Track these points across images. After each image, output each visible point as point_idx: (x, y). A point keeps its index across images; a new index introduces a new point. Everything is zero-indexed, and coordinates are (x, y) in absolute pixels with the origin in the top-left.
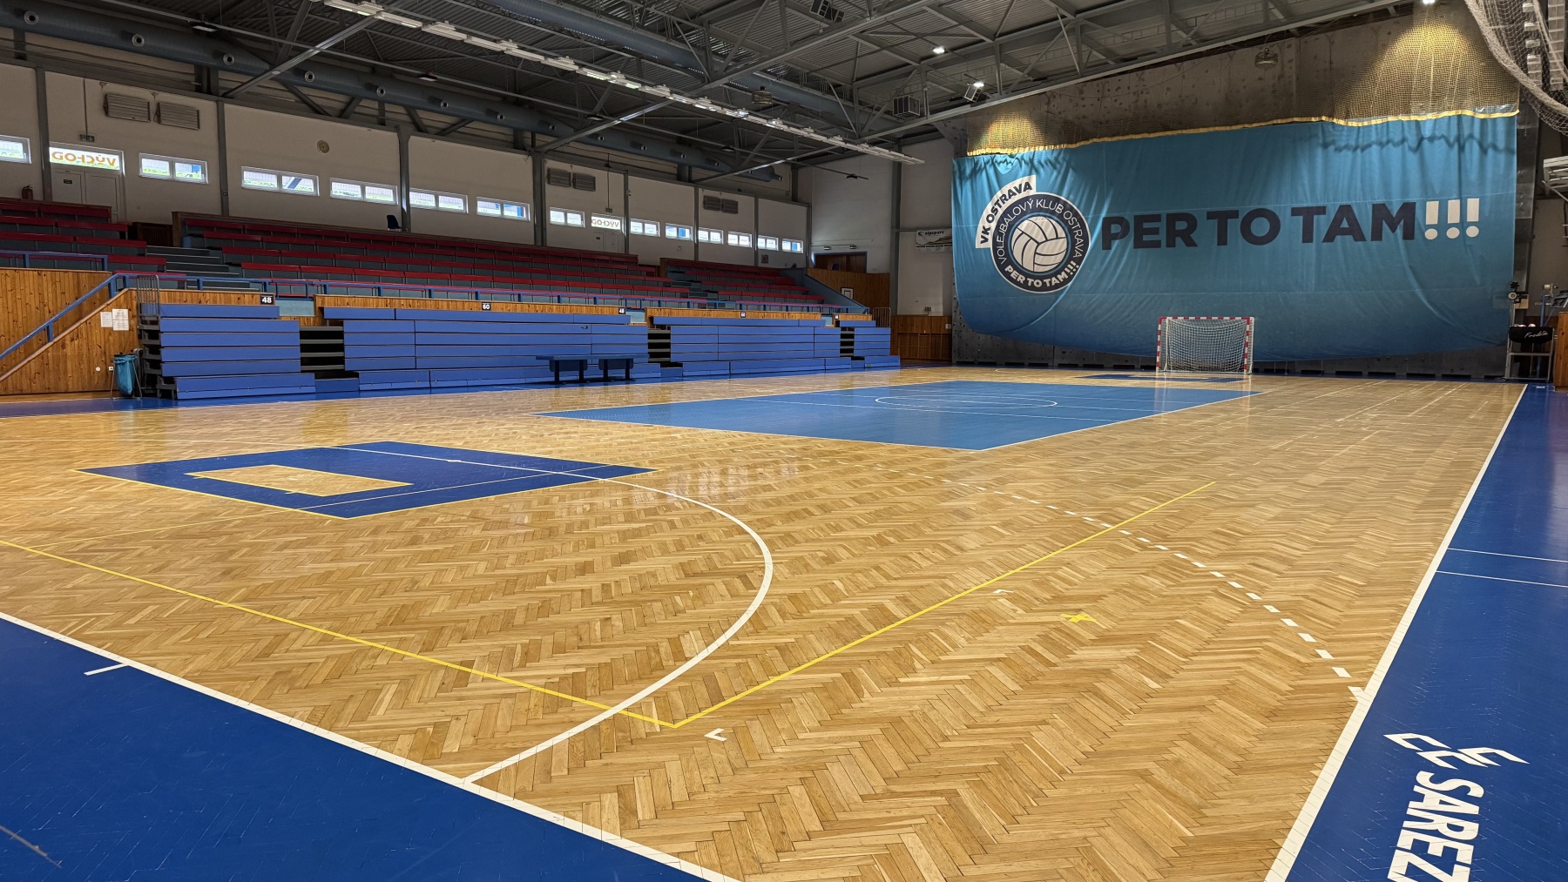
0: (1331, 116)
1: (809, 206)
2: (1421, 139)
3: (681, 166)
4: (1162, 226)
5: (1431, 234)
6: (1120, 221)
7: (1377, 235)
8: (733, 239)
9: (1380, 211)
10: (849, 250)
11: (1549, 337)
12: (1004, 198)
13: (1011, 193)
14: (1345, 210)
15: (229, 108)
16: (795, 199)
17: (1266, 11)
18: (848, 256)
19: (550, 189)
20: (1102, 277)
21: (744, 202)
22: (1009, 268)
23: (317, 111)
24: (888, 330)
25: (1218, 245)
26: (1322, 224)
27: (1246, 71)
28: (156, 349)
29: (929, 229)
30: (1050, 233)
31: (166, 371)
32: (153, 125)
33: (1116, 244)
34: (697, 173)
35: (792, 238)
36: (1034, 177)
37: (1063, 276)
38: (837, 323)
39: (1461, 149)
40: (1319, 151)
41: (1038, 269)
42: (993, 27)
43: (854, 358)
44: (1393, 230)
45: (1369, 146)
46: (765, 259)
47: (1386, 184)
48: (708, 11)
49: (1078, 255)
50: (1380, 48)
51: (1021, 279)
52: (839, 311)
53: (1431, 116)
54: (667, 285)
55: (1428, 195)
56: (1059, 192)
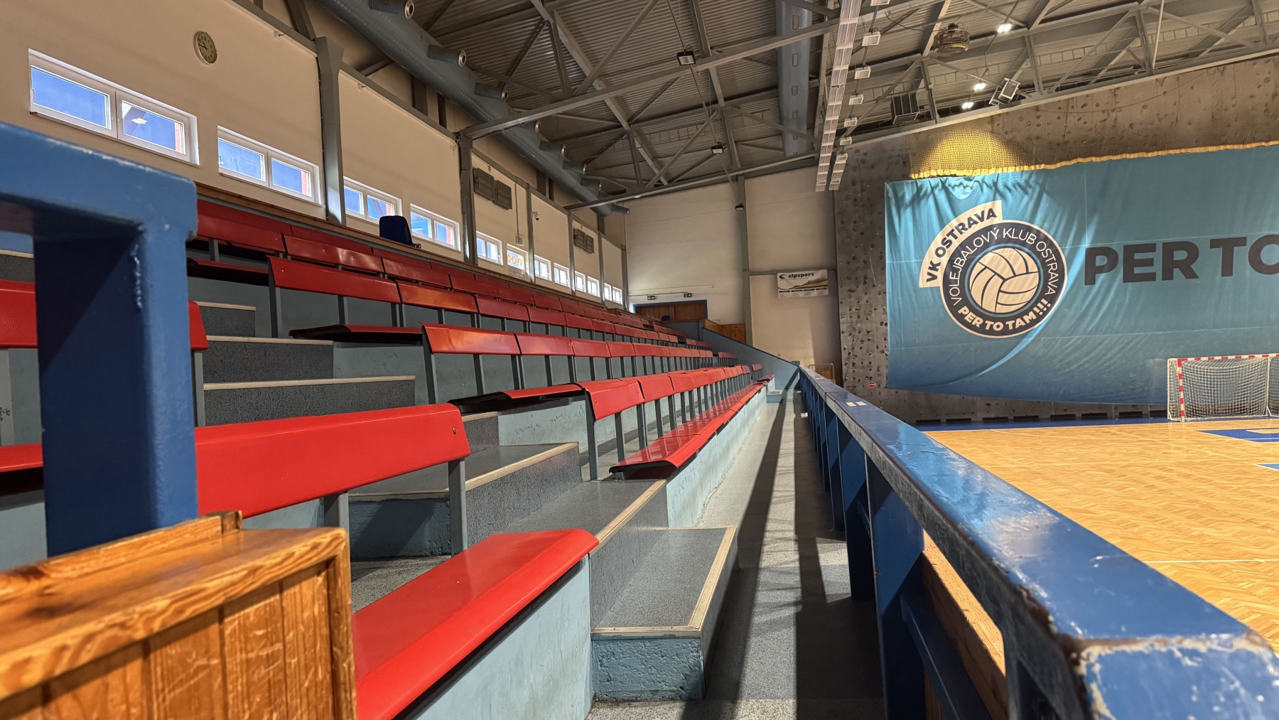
1: (624, 249)
4: (1158, 256)
6: (1107, 251)
10: (682, 299)
12: (962, 227)
13: (971, 222)
19: (477, 202)
20: (1082, 316)
21: (594, 238)
22: (964, 310)
25: (1223, 275)
29: (794, 272)
30: (1019, 267)
33: (1101, 278)
35: (612, 284)
37: (1029, 317)
41: (1001, 309)
49: (1051, 291)
51: (978, 322)
56: (1032, 220)
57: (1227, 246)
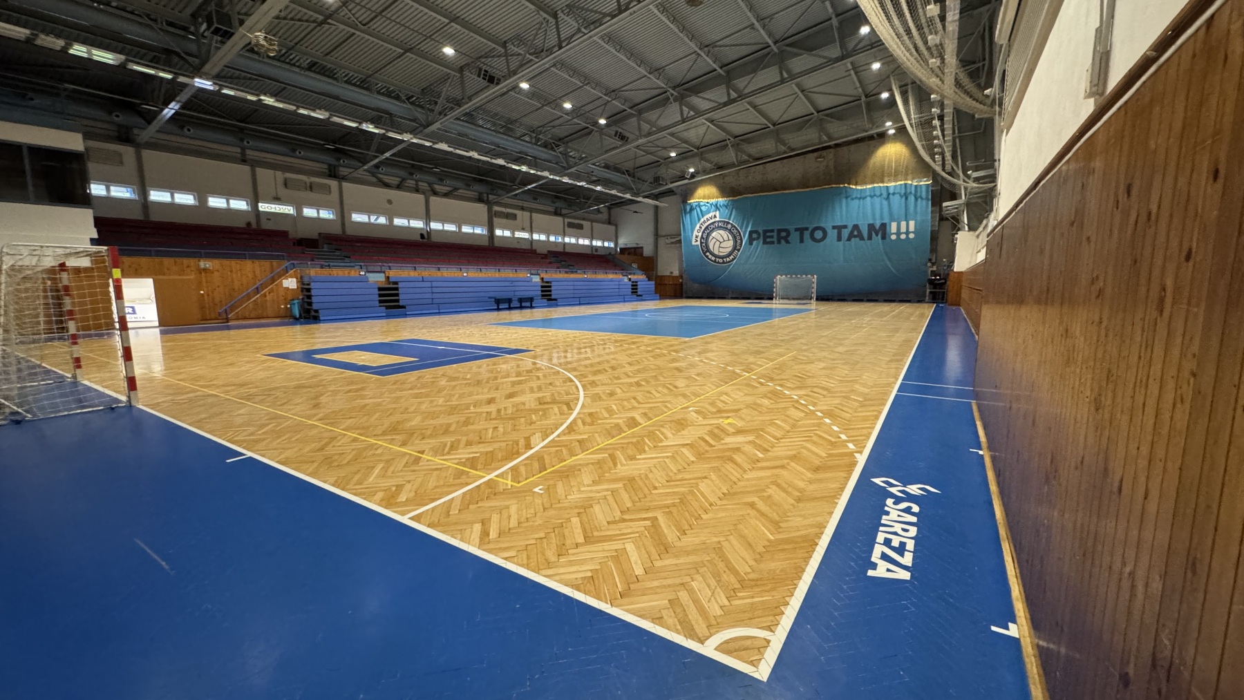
0: (849, 184)
1: (616, 226)
2: (889, 194)
3: (556, 208)
4: (775, 234)
5: (894, 237)
6: (756, 232)
7: (870, 238)
8: (581, 242)
9: (871, 227)
10: (635, 246)
11: (945, 283)
12: (704, 222)
13: (708, 220)
14: (856, 227)
15: (345, 184)
16: (610, 223)
17: (820, 136)
18: (635, 248)
19: (495, 220)
20: (749, 258)
21: (586, 224)
22: (708, 254)
23: (387, 185)
24: (653, 282)
25: (800, 243)
26: (845, 233)
27: (811, 165)
28: (309, 297)
29: (672, 236)
30: (726, 238)
31: (315, 307)
32: (310, 192)
33: (755, 243)
34: (564, 212)
35: (609, 240)
36: (718, 212)
37: (732, 257)
38: (630, 279)
39: (906, 198)
40: (844, 201)
41: (721, 254)
42: (698, 144)
43: (638, 296)
44: (877, 235)
45: (866, 197)
46: (596, 250)
47: (874, 215)
48: (567, 137)
49: (738, 248)
50: (870, 153)
51: (713, 258)
52: (630, 274)
53: (893, 184)
54: (550, 263)
55: (892, 220)
56: (729, 219)
57: (801, 231)
